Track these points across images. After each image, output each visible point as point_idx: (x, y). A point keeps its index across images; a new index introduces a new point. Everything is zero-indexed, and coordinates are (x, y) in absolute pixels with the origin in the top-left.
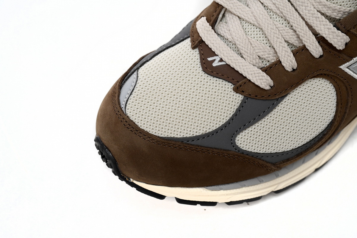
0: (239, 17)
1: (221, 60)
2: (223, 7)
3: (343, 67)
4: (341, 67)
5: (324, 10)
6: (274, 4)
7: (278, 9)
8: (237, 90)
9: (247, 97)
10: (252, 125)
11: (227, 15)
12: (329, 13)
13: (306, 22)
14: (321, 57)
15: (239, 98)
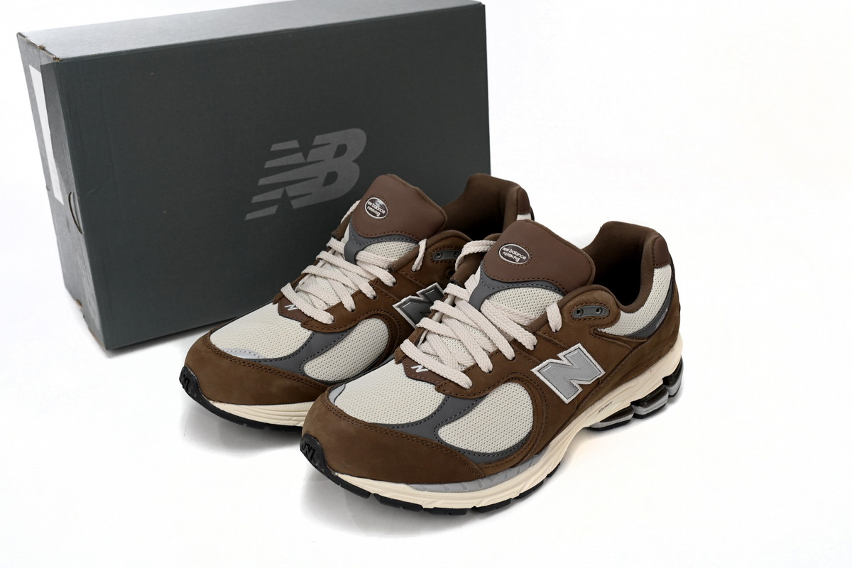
0: (439, 335)
1: (424, 368)
2: (425, 329)
3: (534, 370)
4: (533, 370)
5: (514, 318)
6: (470, 318)
7: (473, 322)
8: (438, 389)
9: (448, 396)
10: (453, 421)
11: (428, 337)
13: (499, 329)
14: (514, 359)
15: (441, 397)
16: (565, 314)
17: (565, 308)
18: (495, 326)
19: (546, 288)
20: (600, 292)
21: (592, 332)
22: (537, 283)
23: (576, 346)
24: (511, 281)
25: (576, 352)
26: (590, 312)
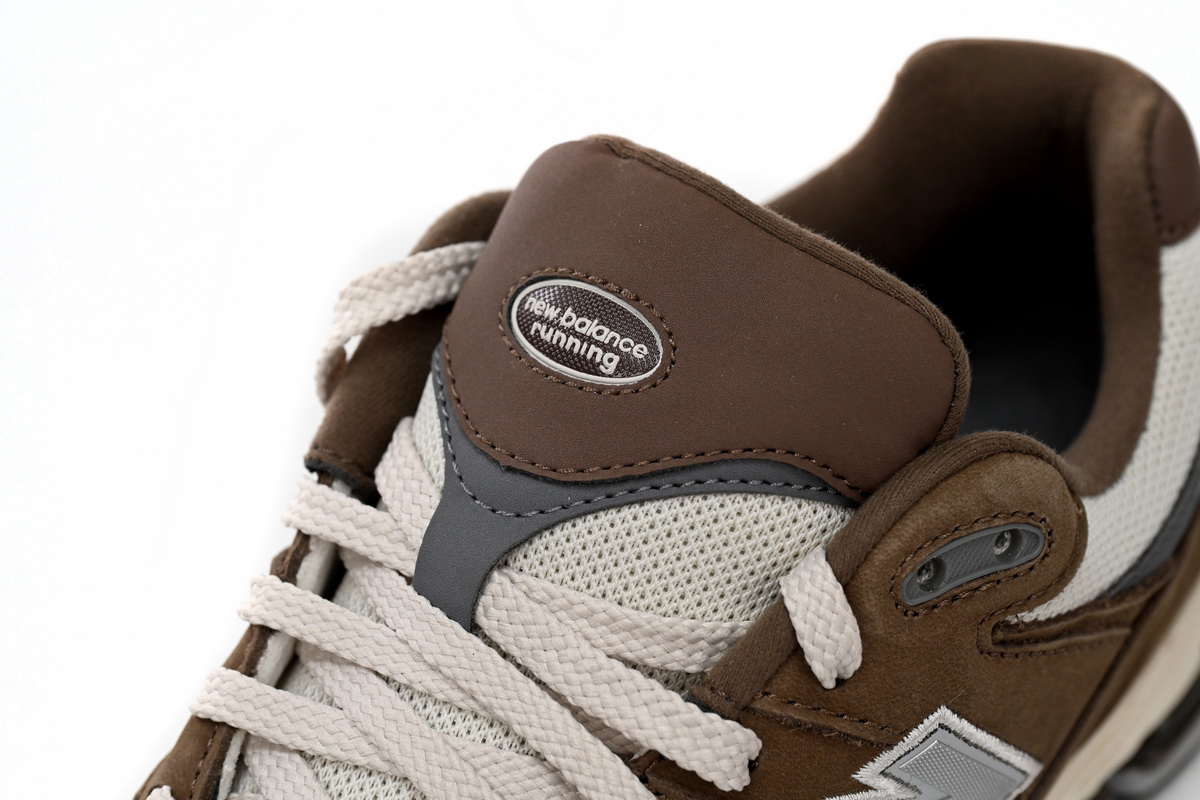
0: (301, 753)
2: (233, 730)
5: (636, 649)
6: (435, 668)
7: (453, 681)
11: (253, 759)
12: (655, 655)
13: (576, 712)
16: (871, 604)
17: (869, 573)
18: (558, 697)
19: (766, 487)
20: (1008, 466)
21: (988, 642)
22: (722, 470)
23: (931, 722)
24: (594, 473)
25: (932, 744)
26: (970, 560)
